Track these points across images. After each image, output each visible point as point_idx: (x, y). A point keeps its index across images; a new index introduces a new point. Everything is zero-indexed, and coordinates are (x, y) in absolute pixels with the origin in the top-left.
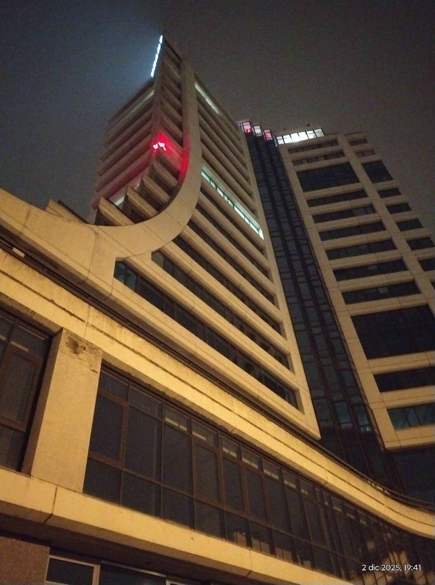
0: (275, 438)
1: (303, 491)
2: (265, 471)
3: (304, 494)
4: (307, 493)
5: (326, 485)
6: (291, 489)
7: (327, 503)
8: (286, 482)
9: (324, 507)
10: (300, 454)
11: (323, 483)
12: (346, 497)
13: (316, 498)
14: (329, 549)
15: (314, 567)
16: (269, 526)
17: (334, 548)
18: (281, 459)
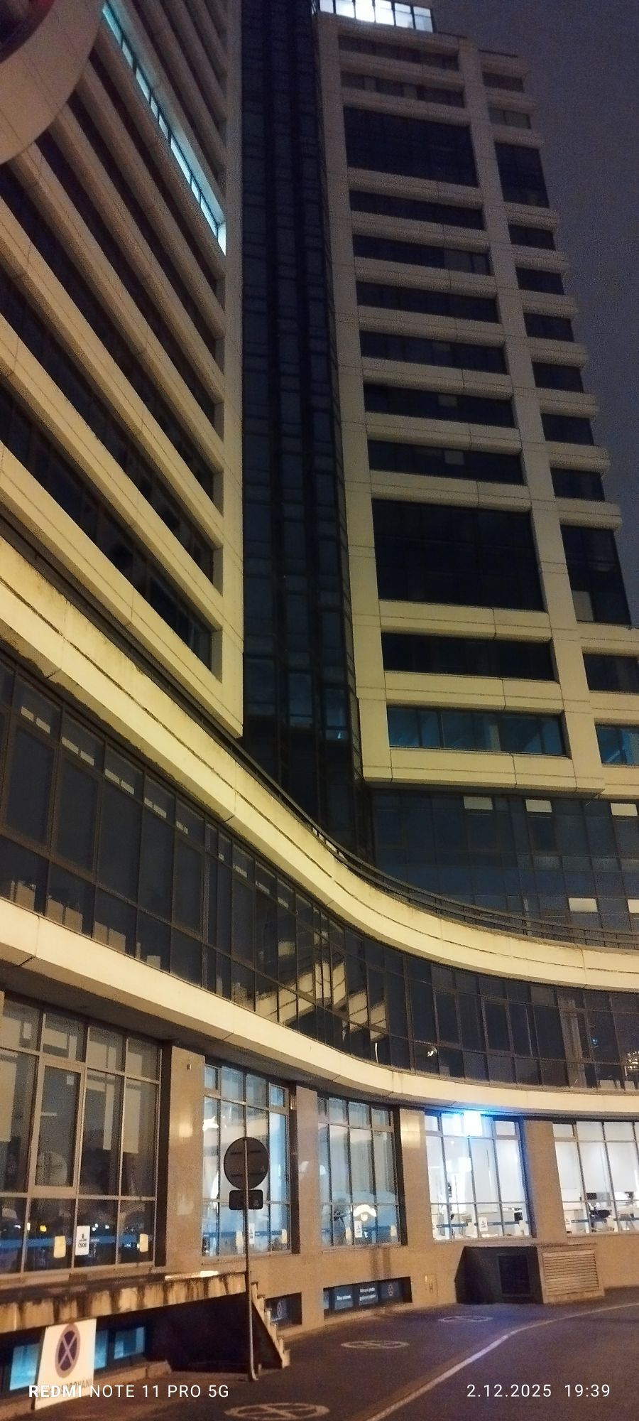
0: (145, 710)
1: (179, 825)
2: (108, 773)
3: (181, 832)
4: (186, 831)
5: (231, 823)
6: (157, 817)
7: (221, 857)
8: (147, 802)
9: (217, 860)
10: (193, 753)
11: (224, 816)
12: (262, 849)
13: (204, 843)
14: (203, 938)
15: (165, 966)
16: (92, 880)
17: (213, 940)
18: (149, 755)
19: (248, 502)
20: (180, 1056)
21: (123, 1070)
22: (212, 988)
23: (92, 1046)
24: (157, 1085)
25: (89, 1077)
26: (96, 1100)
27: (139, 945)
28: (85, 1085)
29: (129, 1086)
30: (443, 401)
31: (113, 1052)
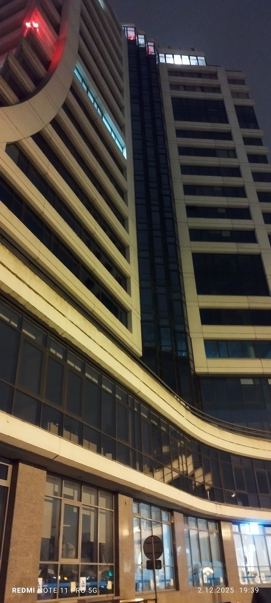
0: (101, 347)
1: (117, 396)
2: (87, 375)
3: (118, 399)
4: (120, 398)
5: (139, 394)
6: (108, 392)
7: (136, 409)
8: (103, 386)
9: (134, 411)
10: (121, 364)
11: (136, 391)
12: (154, 406)
13: (128, 403)
14: (130, 445)
15: (114, 458)
16: (81, 421)
17: (134, 446)
18: (103, 366)
19: (139, 258)
20: (122, 498)
21: (98, 505)
22: (134, 468)
23: (84, 494)
24: (113, 512)
25: (84, 509)
26: (87, 518)
27: (102, 449)
28: (82, 512)
29: (101, 513)
30: (220, 211)
31: (93, 497)
